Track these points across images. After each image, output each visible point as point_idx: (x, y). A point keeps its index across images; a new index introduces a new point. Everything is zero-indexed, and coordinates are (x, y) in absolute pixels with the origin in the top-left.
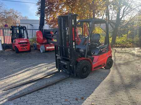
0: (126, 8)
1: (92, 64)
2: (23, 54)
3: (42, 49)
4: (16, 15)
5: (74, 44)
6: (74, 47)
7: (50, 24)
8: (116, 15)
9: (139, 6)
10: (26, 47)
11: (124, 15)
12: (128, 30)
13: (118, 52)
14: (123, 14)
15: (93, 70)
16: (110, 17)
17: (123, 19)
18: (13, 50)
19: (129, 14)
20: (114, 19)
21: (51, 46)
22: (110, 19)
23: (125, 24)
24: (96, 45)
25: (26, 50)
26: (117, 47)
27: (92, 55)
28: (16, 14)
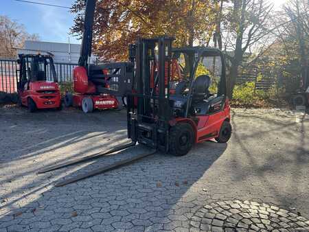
0: (255, 29)
1: (196, 131)
2: (47, 114)
3: (86, 105)
4: (14, 32)
5: (166, 92)
6: (166, 97)
7: (100, 55)
8: (234, 42)
9: (279, 26)
10: (53, 100)
11: (251, 42)
12: (258, 72)
13: (239, 116)
14: (249, 40)
15: (198, 142)
16: (223, 44)
17: (247, 51)
18: (23, 106)
19: (260, 40)
20: (231, 49)
21: (105, 99)
22: (223, 49)
23: (250, 61)
24: (203, 96)
25: (52, 106)
26: (236, 106)
27: (195, 115)
28: (13, 28)
